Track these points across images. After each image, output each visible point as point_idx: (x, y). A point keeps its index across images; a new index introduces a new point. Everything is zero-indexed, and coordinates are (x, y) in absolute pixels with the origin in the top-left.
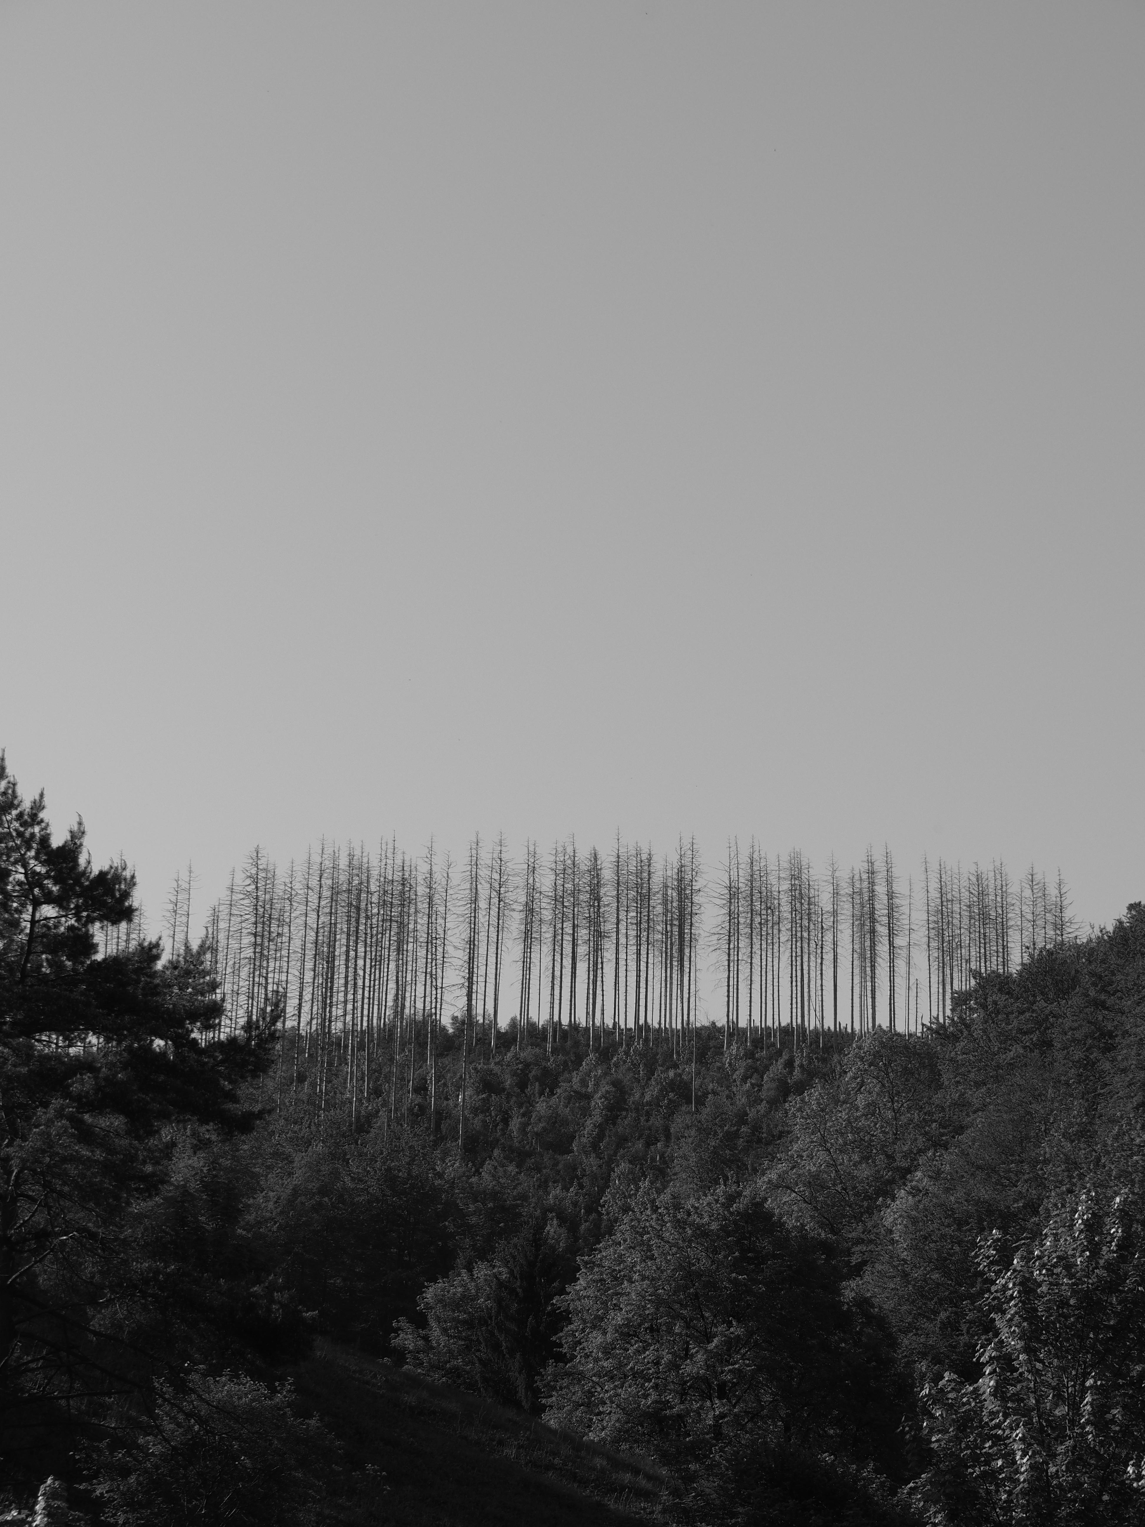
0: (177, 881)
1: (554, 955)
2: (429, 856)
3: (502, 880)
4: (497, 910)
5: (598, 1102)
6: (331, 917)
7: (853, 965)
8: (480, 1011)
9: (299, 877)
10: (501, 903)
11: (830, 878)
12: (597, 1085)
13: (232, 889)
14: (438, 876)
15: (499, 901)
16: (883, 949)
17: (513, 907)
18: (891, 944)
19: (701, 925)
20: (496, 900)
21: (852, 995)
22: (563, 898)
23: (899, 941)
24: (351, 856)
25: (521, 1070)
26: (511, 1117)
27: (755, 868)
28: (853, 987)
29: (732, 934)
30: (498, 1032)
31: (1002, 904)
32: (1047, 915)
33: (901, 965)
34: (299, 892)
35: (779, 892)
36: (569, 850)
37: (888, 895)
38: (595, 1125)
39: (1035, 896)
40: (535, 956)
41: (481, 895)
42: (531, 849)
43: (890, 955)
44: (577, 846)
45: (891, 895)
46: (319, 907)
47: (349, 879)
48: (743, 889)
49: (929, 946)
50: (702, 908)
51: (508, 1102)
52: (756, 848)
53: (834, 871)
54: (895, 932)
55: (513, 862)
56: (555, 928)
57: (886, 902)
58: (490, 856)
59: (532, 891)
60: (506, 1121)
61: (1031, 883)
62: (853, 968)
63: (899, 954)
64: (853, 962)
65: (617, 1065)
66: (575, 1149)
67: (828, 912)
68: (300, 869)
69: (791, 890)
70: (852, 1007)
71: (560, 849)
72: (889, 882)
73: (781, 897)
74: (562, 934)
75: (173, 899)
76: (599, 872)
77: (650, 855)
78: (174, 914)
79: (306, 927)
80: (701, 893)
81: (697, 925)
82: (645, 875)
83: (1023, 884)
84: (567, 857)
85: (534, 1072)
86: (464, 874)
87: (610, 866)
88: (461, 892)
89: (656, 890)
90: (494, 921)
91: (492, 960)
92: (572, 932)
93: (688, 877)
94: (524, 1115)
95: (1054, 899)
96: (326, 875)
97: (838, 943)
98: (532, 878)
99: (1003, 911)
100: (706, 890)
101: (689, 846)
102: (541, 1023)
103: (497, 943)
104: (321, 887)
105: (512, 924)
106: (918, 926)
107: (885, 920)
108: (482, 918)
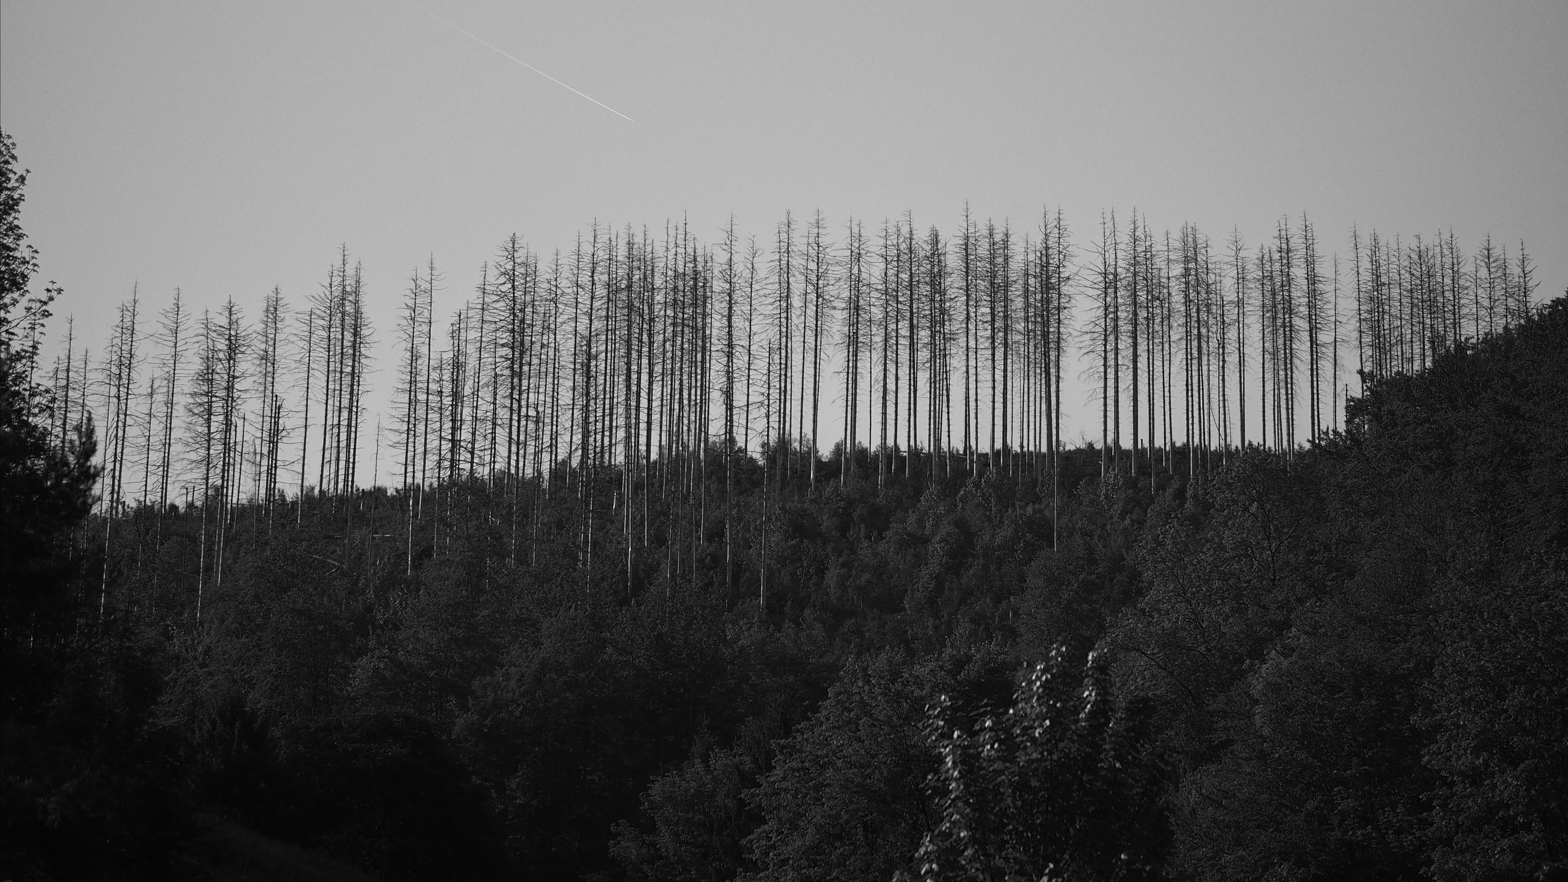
0: (415, 281)
1: (885, 364)
2: (728, 242)
3: (821, 270)
4: (814, 308)
5: (936, 547)
6: (608, 321)
7: (1263, 368)
8: (796, 434)
9: (566, 273)
10: (820, 299)
11: (1233, 259)
12: (936, 525)
13: (484, 289)
14: (739, 267)
15: (817, 298)
16: (1302, 347)
17: (835, 304)
18: (1313, 342)
19: (1071, 322)
20: (813, 296)
21: (1264, 406)
22: (897, 292)
23: (1324, 337)
24: (630, 245)
25: (843, 508)
26: (827, 569)
27: (1139, 249)
28: (1264, 396)
29: (1111, 331)
30: (819, 461)
31: (1454, 287)
32: (1509, 300)
33: (1326, 367)
34: (567, 291)
35: (1169, 278)
36: (905, 231)
37: (1307, 279)
38: (931, 575)
39: (1492, 276)
40: (863, 366)
41: (795, 290)
42: (856, 230)
43: (1312, 355)
44: (914, 226)
45: (1312, 279)
46: (591, 309)
47: (628, 274)
48: (1124, 275)
49: (1361, 342)
50: (1073, 301)
51: (824, 550)
52: (1140, 224)
53: (1238, 250)
54: (1319, 326)
55: (833, 248)
56: (886, 329)
57: (1305, 288)
58: (805, 240)
59: (856, 283)
60: (821, 572)
61: (1486, 260)
62: (1264, 372)
63: (1323, 353)
64: (1263, 364)
65: (964, 500)
66: (907, 606)
67: (1231, 302)
68: (567, 262)
69: (1184, 276)
70: (1264, 421)
71: (892, 230)
72: (1310, 262)
73: (1170, 284)
74: (897, 337)
75: (411, 303)
76: (942, 258)
77: (1007, 235)
78: (411, 322)
79: (576, 335)
80: (1071, 282)
81: (1066, 322)
82: (1000, 260)
83: (1478, 262)
84: (901, 240)
85: (859, 512)
86: (771, 264)
87: (957, 250)
88: (770, 286)
89: (1014, 279)
90: (811, 322)
91: (810, 370)
92: (908, 334)
93: (1054, 261)
94: (843, 565)
95: (1517, 279)
96: (600, 269)
97: (1246, 341)
98: (856, 267)
99: (1454, 296)
100: (1077, 278)
101: (1056, 223)
102: (873, 450)
103: (816, 349)
104: (593, 284)
105: (833, 325)
106: (1347, 318)
107: (1304, 310)
108: (796, 320)
